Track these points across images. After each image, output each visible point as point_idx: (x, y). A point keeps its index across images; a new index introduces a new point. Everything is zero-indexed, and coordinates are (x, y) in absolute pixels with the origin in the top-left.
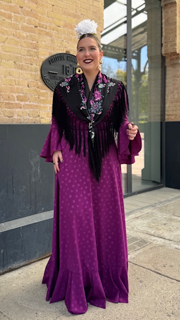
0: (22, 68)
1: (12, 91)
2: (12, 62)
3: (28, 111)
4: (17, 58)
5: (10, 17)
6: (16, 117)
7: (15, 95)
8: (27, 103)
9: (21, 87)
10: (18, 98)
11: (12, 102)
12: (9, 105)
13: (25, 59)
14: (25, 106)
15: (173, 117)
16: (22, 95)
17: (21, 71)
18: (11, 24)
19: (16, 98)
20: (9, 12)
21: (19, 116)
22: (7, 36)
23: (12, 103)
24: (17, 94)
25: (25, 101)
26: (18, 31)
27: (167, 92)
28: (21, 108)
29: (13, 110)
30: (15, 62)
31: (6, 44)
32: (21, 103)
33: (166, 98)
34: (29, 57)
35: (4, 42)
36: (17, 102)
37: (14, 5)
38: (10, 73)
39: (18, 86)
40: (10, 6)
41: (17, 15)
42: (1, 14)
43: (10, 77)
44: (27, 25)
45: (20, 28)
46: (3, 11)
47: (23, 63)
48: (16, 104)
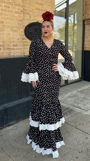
0: (15, 31)
1: (10, 42)
2: (10, 29)
3: (18, 51)
6: (12, 54)
7: (12, 44)
8: (17, 47)
11: (10, 47)
12: (9, 49)
13: (16, 27)
14: (16, 49)
15: (88, 49)
16: (15, 44)
17: (14, 33)
19: (12, 46)
20: (8, 5)
26: (13, 14)
27: (85, 37)
28: (14, 50)
29: (11, 51)
31: (7, 20)
32: (14, 47)
33: (85, 39)
34: (18, 26)
37: (11, 1)
38: (9, 34)
39: (13, 40)
40: (9, 2)
41: (13, 6)
42: (5, 6)
43: (9, 36)
44: (17, 11)
45: (14, 12)
46: (5, 4)
47: (15, 29)
48: (12, 48)
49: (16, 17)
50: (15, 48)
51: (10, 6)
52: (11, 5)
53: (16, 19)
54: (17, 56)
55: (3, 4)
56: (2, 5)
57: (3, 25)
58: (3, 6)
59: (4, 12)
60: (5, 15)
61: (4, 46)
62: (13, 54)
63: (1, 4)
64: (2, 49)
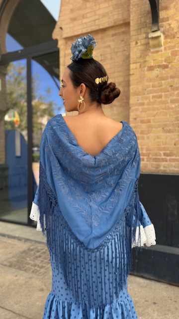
0: (169, 131)
1: (160, 149)
2: (160, 129)
3: (174, 164)
4: (165, 125)
5: (160, 97)
6: (162, 168)
7: (162, 153)
8: (173, 157)
9: (167, 146)
10: (165, 154)
11: (159, 157)
12: (156, 160)
13: (173, 124)
14: (170, 160)
16: (168, 152)
17: (168, 134)
18: (161, 101)
19: (162, 154)
20: (160, 93)
21: (164, 167)
22: (157, 111)
23: (159, 159)
24: (164, 152)
25: (171, 156)
26: (167, 105)
28: (166, 161)
29: (160, 163)
30: (163, 129)
31: (157, 117)
34: (176, 122)
35: (154, 116)
36: (164, 157)
37: (164, 87)
38: (158, 137)
39: (165, 146)
40: (161, 89)
41: (168, 93)
42: (153, 97)
43: (159, 140)
44: (176, 98)
45: (169, 101)
46: (155, 94)
47: (171, 128)
48: (163, 159)
49: (172, 108)
50: (168, 158)
51: (163, 94)
52: (165, 92)
53: (173, 112)
54: (171, 172)
55: (151, 95)
56: (149, 97)
57: (149, 125)
58: (151, 97)
59: (151, 106)
60: (154, 110)
61: (149, 156)
62: (165, 169)
63: (148, 95)
64: (145, 160)
